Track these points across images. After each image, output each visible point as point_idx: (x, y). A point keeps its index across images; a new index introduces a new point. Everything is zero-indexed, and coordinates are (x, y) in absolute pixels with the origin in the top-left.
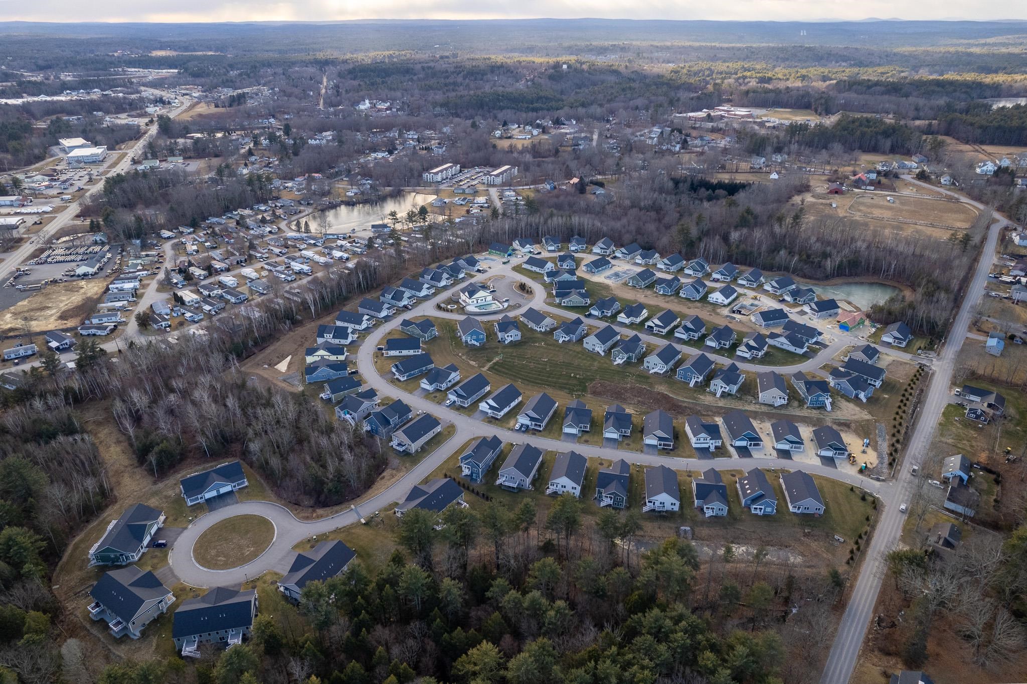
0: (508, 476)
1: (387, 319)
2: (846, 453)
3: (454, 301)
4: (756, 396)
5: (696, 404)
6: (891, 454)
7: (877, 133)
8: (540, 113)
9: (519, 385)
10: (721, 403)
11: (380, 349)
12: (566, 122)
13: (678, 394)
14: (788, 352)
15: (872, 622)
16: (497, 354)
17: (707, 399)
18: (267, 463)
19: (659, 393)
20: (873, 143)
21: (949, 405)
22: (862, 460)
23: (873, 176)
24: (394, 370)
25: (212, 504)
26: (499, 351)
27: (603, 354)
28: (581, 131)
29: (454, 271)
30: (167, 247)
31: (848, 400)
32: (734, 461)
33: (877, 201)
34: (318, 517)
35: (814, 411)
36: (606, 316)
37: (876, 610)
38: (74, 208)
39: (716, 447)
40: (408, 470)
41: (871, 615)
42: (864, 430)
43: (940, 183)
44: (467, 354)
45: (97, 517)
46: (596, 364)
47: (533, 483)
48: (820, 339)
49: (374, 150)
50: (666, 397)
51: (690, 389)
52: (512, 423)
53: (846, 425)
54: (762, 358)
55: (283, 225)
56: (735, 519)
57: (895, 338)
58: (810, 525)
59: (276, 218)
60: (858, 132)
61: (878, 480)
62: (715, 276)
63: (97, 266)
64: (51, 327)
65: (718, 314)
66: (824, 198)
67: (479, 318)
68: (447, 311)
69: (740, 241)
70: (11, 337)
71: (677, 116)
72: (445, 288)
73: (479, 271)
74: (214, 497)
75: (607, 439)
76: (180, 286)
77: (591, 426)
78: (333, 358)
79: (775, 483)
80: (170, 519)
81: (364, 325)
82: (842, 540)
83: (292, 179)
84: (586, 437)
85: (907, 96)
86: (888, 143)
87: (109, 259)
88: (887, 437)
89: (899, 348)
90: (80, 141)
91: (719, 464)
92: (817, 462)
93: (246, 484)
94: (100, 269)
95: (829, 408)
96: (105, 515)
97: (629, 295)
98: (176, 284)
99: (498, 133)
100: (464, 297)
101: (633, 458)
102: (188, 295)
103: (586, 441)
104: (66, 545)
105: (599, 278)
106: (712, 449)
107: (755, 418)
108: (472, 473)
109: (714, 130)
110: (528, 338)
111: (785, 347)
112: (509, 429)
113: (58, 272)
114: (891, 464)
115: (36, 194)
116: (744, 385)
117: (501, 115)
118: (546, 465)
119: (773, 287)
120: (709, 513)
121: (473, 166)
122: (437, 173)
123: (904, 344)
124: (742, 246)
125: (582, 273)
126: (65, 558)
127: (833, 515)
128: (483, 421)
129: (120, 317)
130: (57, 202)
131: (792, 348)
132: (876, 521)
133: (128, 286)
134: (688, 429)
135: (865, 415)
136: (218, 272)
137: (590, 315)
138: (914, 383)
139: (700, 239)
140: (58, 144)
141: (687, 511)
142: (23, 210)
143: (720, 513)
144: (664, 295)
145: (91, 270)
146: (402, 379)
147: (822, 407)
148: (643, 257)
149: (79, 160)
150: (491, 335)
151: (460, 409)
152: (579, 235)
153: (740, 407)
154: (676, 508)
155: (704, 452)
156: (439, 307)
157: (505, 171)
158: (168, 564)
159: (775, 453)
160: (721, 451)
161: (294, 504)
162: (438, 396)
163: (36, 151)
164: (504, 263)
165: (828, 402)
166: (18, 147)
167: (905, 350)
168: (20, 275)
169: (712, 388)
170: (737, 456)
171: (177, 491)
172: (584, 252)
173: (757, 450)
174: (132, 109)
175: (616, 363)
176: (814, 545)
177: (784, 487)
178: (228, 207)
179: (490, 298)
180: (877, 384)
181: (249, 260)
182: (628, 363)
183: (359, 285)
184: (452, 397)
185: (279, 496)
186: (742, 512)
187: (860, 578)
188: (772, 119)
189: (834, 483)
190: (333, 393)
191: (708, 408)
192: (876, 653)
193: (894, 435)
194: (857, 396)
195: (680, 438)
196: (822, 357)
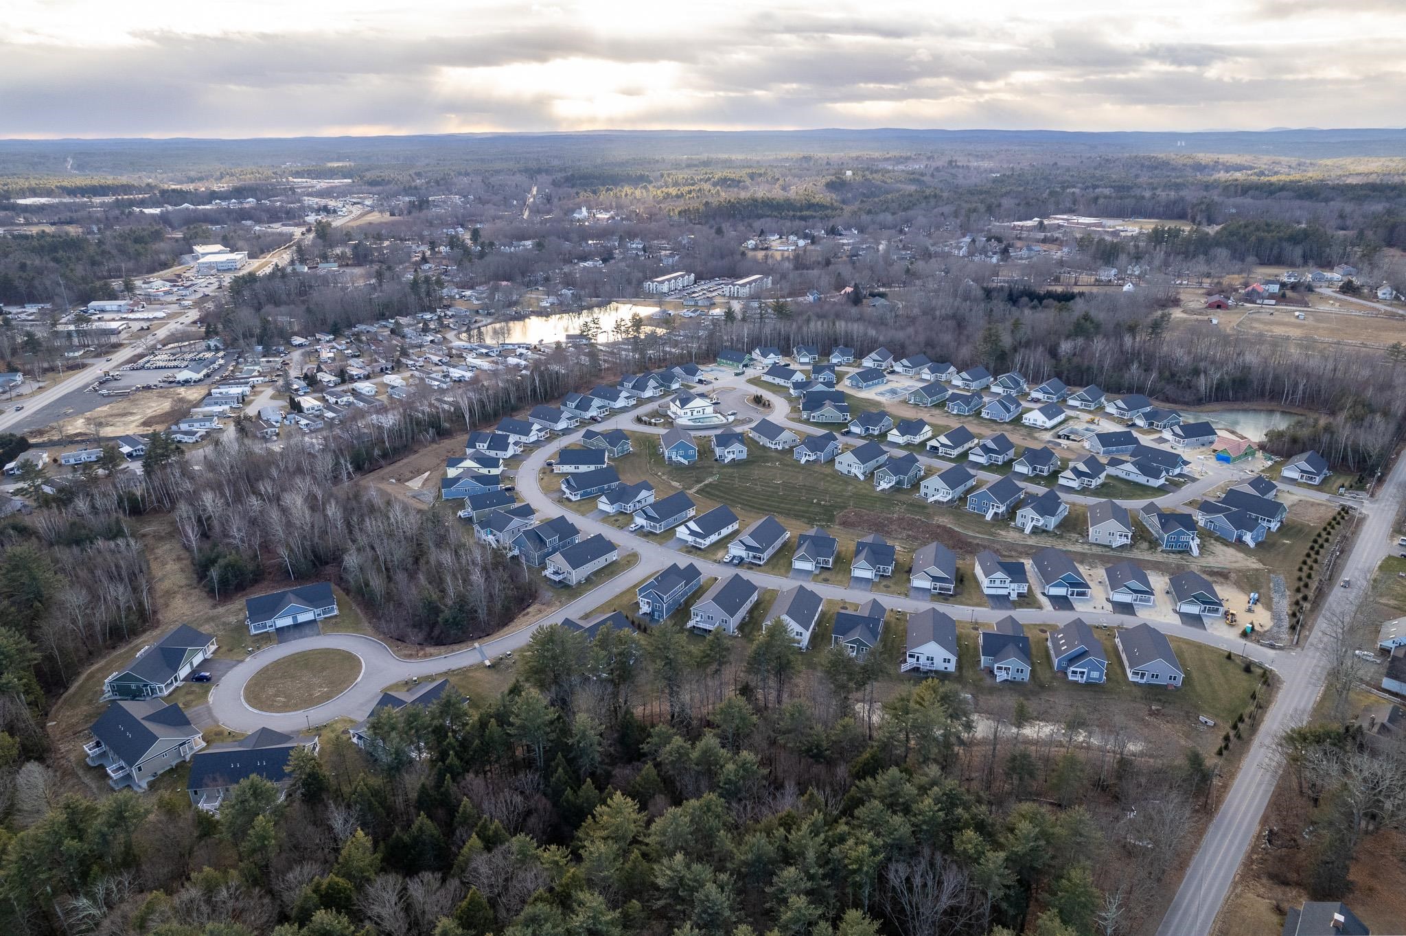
0: (705, 615)
1: (566, 432)
2: (1221, 609)
3: (661, 414)
4: (1084, 534)
5: (994, 541)
6: (1294, 615)
7: (1280, 239)
8: (811, 222)
9: (737, 510)
10: (1032, 541)
11: (550, 464)
12: (844, 232)
13: (966, 528)
14: (1137, 484)
15: (1259, 837)
16: (712, 474)
17: (1010, 536)
18: (367, 585)
19: (939, 526)
20: (1275, 252)
21: (1390, 557)
22: (1245, 622)
23: (1275, 288)
24: (564, 487)
25: (282, 634)
26: (715, 471)
27: (862, 478)
28: (863, 241)
29: (666, 380)
30: (296, 355)
31: (1226, 543)
32: (1047, 613)
33: (1278, 317)
34: (425, 656)
35: (1174, 556)
36: (871, 435)
37: (1265, 820)
38: (194, 314)
39: (1019, 595)
40: (562, 604)
41: (1256, 828)
42: (1248, 582)
43: (1376, 297)
44: (670, 473)
45: (128, 642)
46: (850, 488)
47: (741, 627)
48: (1186, 470)
49: (584, 258)
50: (950, 532)
51: (987, 522)
52: (720, 555)
53: (1223, 575)
54: (1097, 488)
55: (450, 335)
56: (1042, 687)
57: (1302, 471)
58: (1160, 700)
59: (443, 327)
60: (1253, 238)
61: (1272, 647)
62: (1034, 395)
63: (205, 372)
64: (130, 433)
65: (1036, 439)
66: (1200, 314)
67: (693, 433)
68: (650, 424)
69: (1075, 354)
70: (77, 442)
71: (996, 226)
72: (651, 399)
73: (700, 382)
74: (288, 627)
75: (857, 578)
76: (301, 393)
77: (835, 562)
78: (484, 471)
79: (1107, 643)
80: (224, 649)
81: (533, 437)
82: (1211, 723)
83: (472, 288)
84: (826, 575)
85: (1327, 200)
86: (1298, 251)
87: (221, 366)
88: (1288, 593)
89: (1310, 486)
90: (219, 247)
91: (1024, 616)
92: (1176, 620)
93: (336, 612)
94: (208, 376)
95: (1196, 552)
96: (140, 641)
97: (909, 414)
98: (297, 390)
99: (751, 243)
100: (674, 408)
101: (891, 602)
102: (309, 402)
103: (826, 580)
104: (78, 674)
105: (870, 393)
106: (1014, 597)
107: (1082, 562)
108: (653, 611)
109: (1044, 241)
110: (758, 455)
111: (1132, 478)
112: (715, 561)
113: (154, 378)
114: (1293, 628)
115: (150, 300)
116: (1066, 519)
117: (757, 224)
118: (762, 606)
119: (1118, 408)
120: (1001, 676)
121: (712, 278)
122: (662, 282)
123: (1318, 480)
124: (1076, 360)
125: (845, 386)
126: (72, 690)
127: (1198, 688)
128: (680, 550)
129: (216, 424)
130: (175, 308)
131: (1142, 479)
132: (1269, 702)
133: (235, 391)
134: (978, 571)
135: (1253, 563)
136: (352, 379)
137: (848, 433)
138: (1333, 528)
139: (1015, 350)
140: (192, 251)
141: (969, 674)
142: (131, 316)
143: (1019, 677)
144: (958, 415)
145: (195, 376)
146: (573, 498)
147: (1186, 551)
148: (933, 371)
149: (210, 266)
150: (705, 451)
151: (648, 535)
152: (846, 346)
153: (1060, 547)
154: (952, 667)
155: (1001, 601)
156: (639, 420)
157: (755, 281)
158: (207, 702)
159: (1109, 607)
160: (1026, 600)
161: (398, 639)
162: (621, 520)
163: (163, 257)
164: (737, 374)
165: (1194, 544)
166: (142, 251)
167: (1319, 488)
168: (107, 380)
169: (1019, 521)
170: (1051, 608)
171: (241, 617)
172: (849, 365)
173: (1084, 601)
174: (289, 219)
175: (879, 489)
176: (1166, 728)
177: (1121, 648)
178: (383, 315)
179: (710, 410)
180: (1272, 525)
181: (397, 367)
182: (897, 488)
183: (534, 390)
184: (640, 521)
185: (378, 630)
186: (1054, 678)
187: (1239, 776)
188: (1130, 228)
189: (1199, 647)
190: (474, 509)
191: (1012, 547)
192: (1264, 881)
193: (1298, 590)
194: (1239, 539)
195: (966, 583)
196: (1188, 492)
